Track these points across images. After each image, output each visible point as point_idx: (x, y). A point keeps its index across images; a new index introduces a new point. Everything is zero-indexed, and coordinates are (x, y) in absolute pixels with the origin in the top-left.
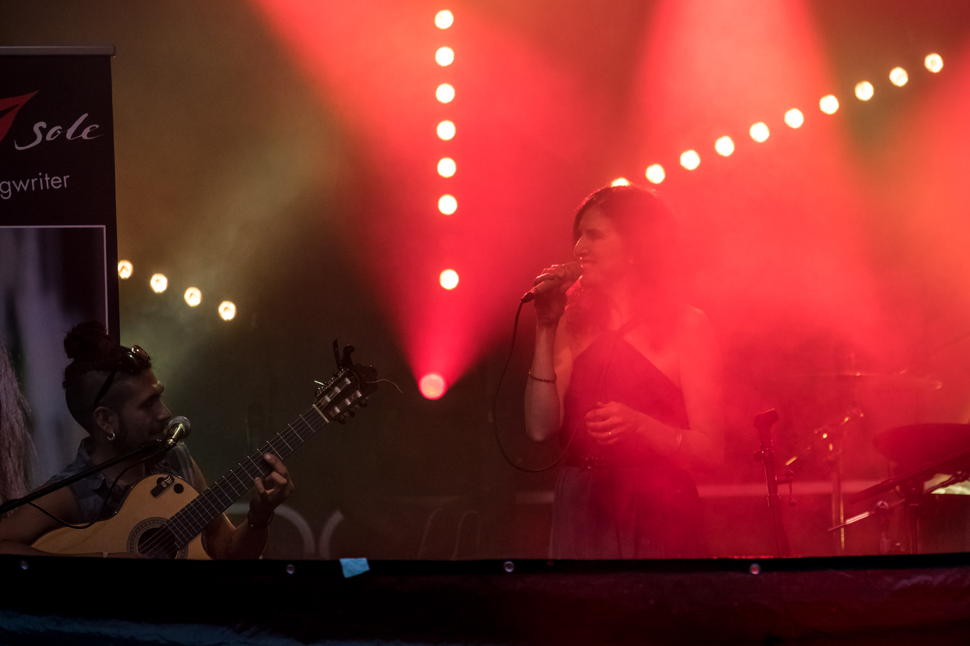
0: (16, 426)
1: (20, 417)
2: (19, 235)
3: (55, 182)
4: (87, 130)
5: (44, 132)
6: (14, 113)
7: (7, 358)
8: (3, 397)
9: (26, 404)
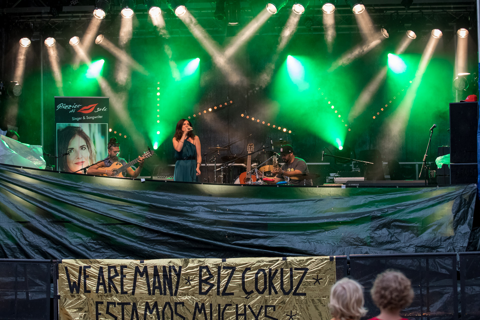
1: (95, 152)
2: (95, 124)
3: (101, 117)
4: (105, 109)
5: (99, 109)
6: (95, 107)
7: (93, 143)
8: (92, 149)
9: (96, 150)
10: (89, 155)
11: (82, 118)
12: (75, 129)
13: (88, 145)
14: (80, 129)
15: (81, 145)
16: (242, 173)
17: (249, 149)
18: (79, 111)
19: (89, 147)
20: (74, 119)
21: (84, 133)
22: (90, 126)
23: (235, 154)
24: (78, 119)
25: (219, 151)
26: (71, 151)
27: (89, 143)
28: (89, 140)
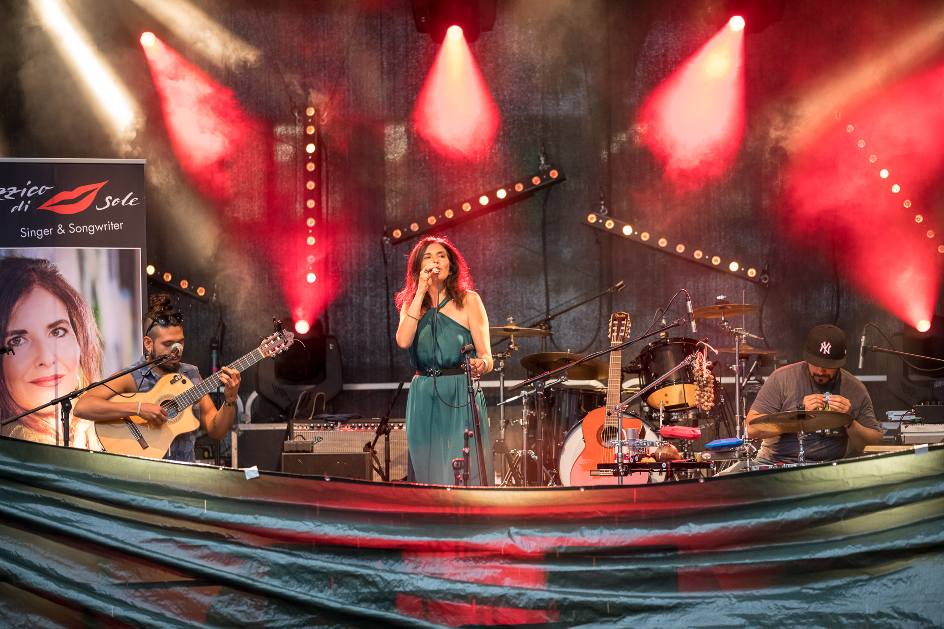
0: (96, 347)
1: (98, 342)
2: (98, 252)
3: (117, 226)
4: (132, 201)
5: (111, 201)
6: (96, 192)
7: (91, 313)
8: (89, 333)
9: (101, 336)
10: (78, 352)
11: (54, 232)
12: (31, 266)
13: (75, 319)
14: (46, 267)
15: (52, 321)
16: (591, 410)
17: (613, 331)
18: (44, 207)
19: (78, 325)
20: (25, 233)
21: (62, 281)
22: (81, 257)
23: (568, 347)
24: (40, 233)
25: (514, 337)
26: (19, 341)
27: (78, 312)
28: (77, 302)
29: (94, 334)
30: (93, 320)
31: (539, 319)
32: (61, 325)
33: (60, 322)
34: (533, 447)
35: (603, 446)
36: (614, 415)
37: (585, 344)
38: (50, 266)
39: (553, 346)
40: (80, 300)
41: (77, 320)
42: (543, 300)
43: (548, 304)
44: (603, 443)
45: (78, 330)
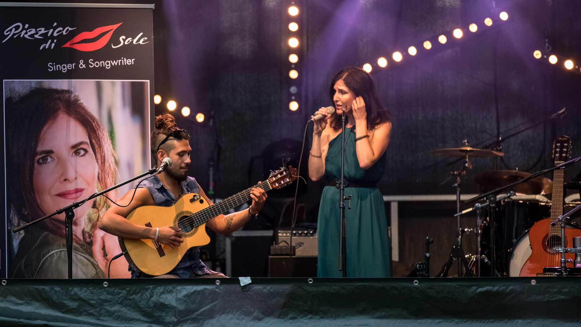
1: (113, 161)
2: (113, 84)
3: (129, 62)
6: (111, 32)
7: (108, 136)
8: (106, 152)
9: (115, 155)
11: (77, 66)
12: (57, 96)
13: (94, 141)
14: (70, 97)
15: (74, 141)
16: (537, 221)
17: (556, 152)
18: (67, 45)
19: (96, 146)
20: (52, 67)
21: (83, 108)
22: (99, 89)
23: (517, 166)
24: (64, 67)
25: (468, 157)
26: (47, 160)
27: (96, 135)
28: (96, 126)
29: (110, 153)
30: (109, 142)
31: (491, 142)
32: (83, 146)
33: (82, 143)
34: (486, 252)
35: (547, 252)
36: (558, 226)
37: (531, 163)
38: (72, 96)
39: (503, 164)
40: (98, 125)
41: (96, 142)
42: (494, 125)
43: (498, 128)
44: (548, 250)
45: (97, 150)
